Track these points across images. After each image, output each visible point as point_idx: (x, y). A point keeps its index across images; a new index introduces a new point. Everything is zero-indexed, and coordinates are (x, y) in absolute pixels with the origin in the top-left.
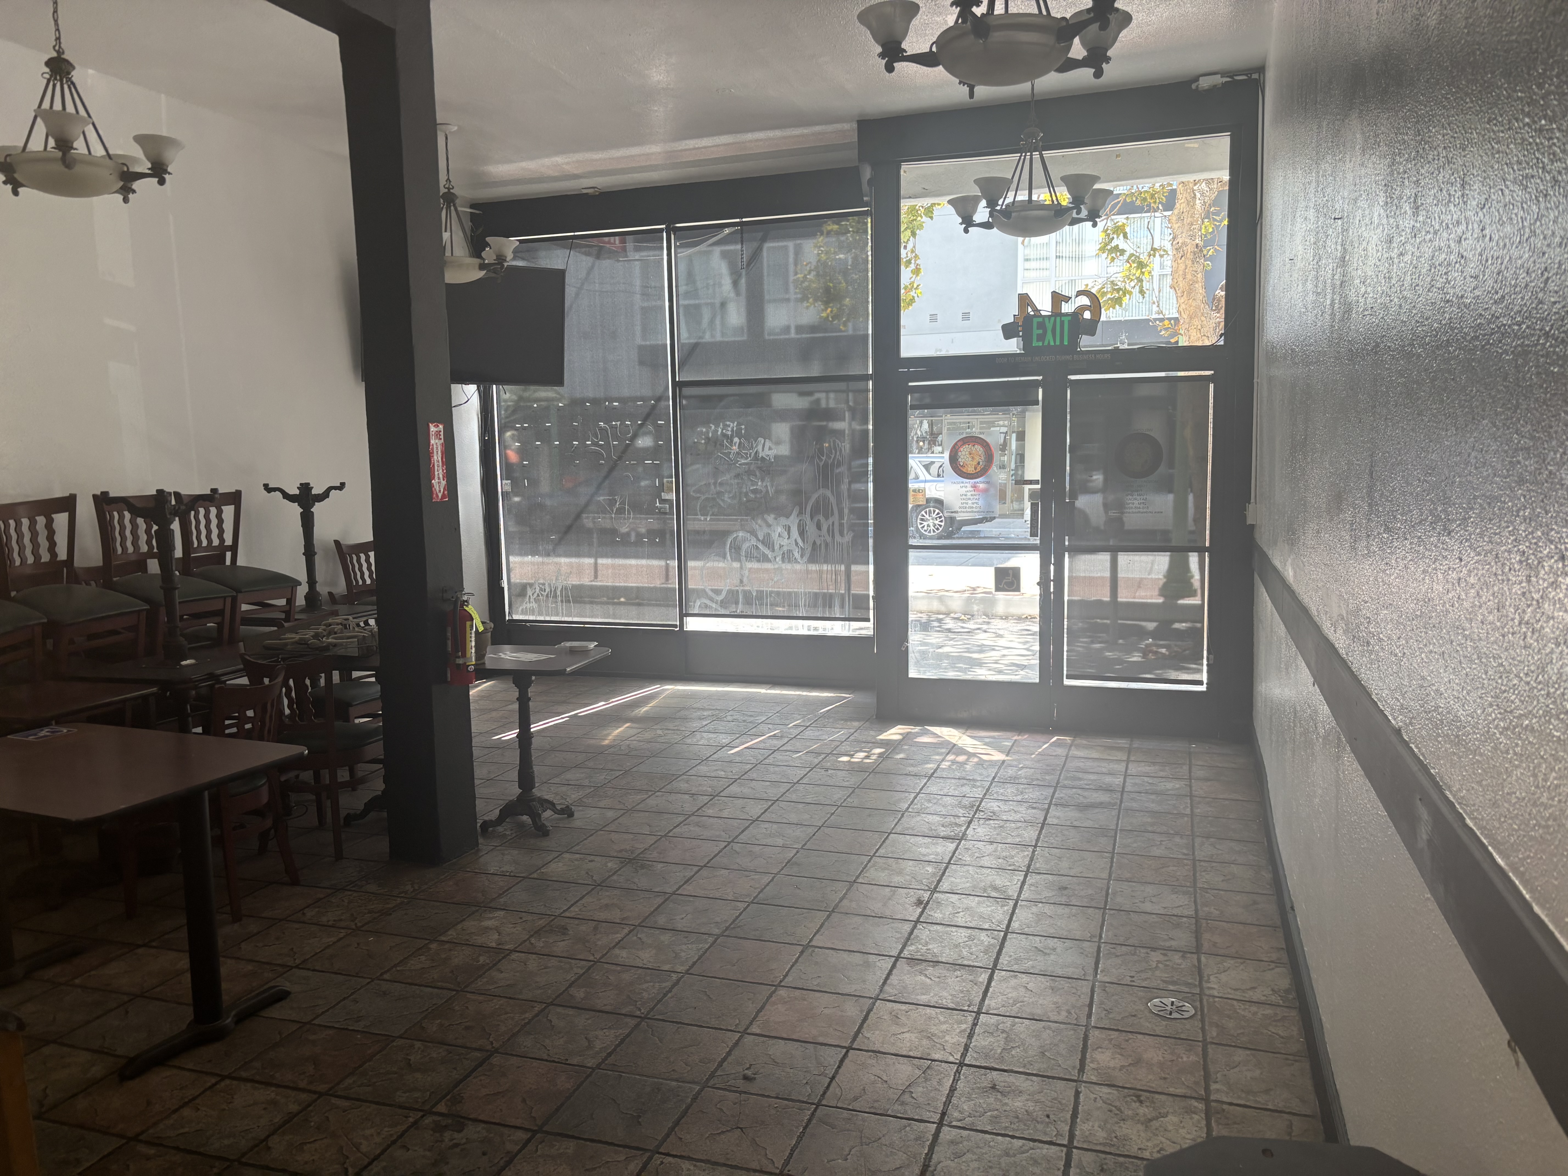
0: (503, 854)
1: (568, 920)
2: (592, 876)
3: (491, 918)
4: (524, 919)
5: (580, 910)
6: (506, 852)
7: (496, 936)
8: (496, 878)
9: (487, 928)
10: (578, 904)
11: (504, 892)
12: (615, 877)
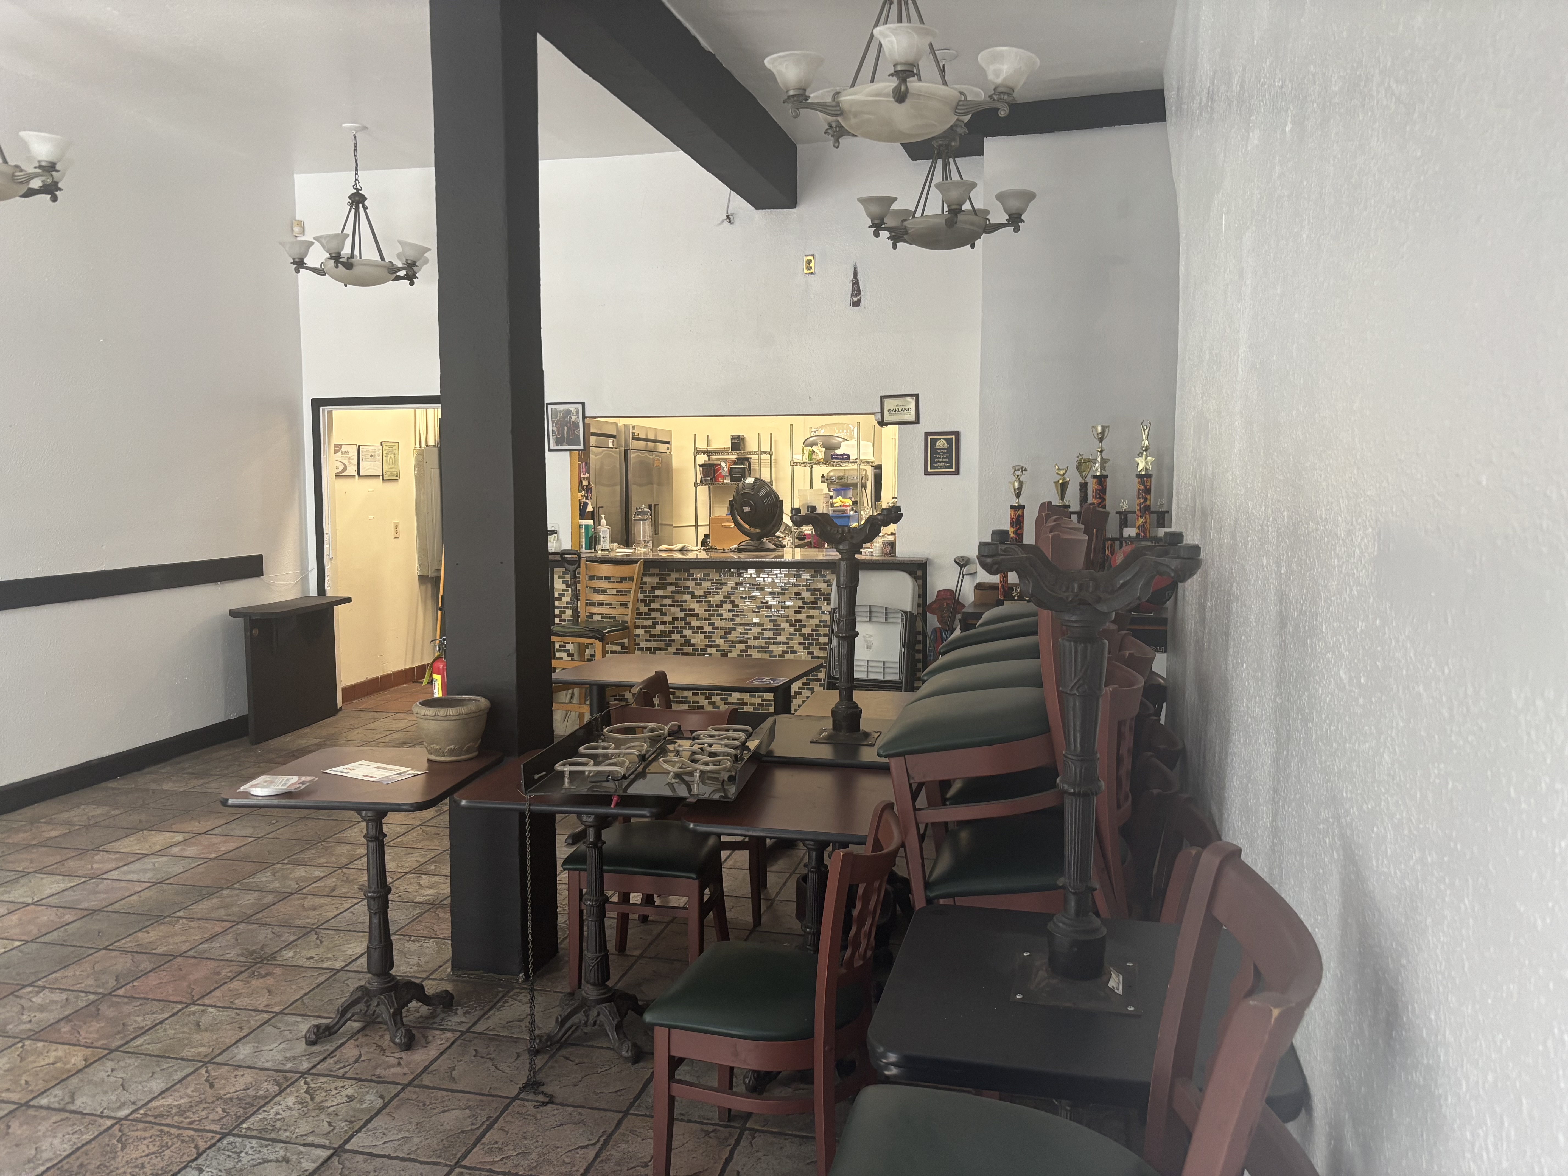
0: (418, 965)
1: (357, 896)
2: (317, 938)
3: (427, 895)
4: (397, 895)
5: (342, 904)
6: (415, 968)
7: (422, 882)
8: (426, 933)
9: (431, 888)
10: (343, 910)
11: (417, 918)
12: (292, 938)
